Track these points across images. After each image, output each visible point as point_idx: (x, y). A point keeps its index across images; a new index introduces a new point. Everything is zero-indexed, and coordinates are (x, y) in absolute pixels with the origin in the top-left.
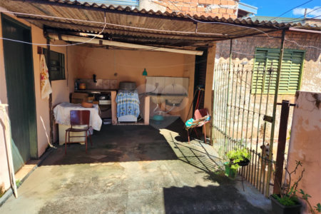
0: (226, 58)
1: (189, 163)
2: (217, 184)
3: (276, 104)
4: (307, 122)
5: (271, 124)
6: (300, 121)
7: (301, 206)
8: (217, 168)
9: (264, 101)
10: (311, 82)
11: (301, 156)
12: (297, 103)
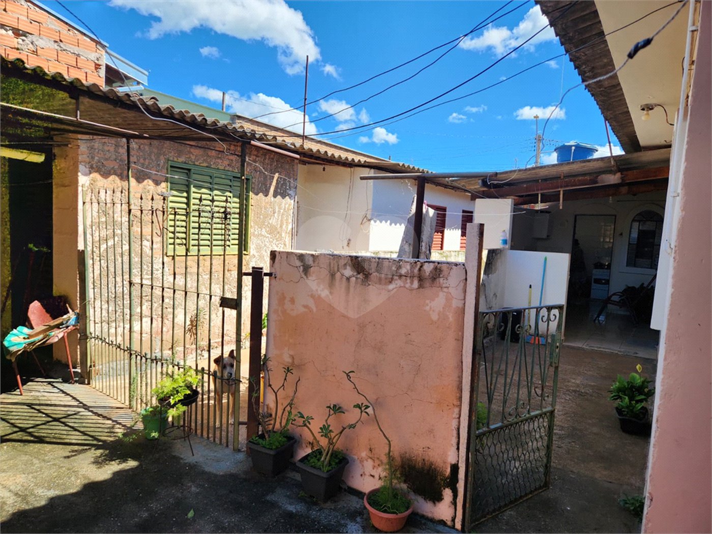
0: (106, 175)
1: (40, 440)
2: (132, 464)
3: (241, 274)
4: (292, 301)
5: (234, 313)
6: (282, 300)
7: (296, 441)
8: (120, 431)
9: (193, 269)
10: (264, 232)
11: (287, 359)
12: (273, 271)
